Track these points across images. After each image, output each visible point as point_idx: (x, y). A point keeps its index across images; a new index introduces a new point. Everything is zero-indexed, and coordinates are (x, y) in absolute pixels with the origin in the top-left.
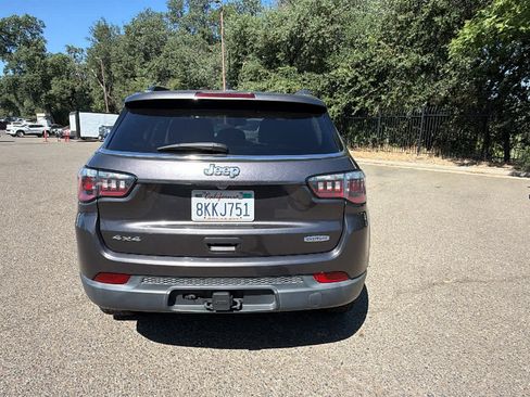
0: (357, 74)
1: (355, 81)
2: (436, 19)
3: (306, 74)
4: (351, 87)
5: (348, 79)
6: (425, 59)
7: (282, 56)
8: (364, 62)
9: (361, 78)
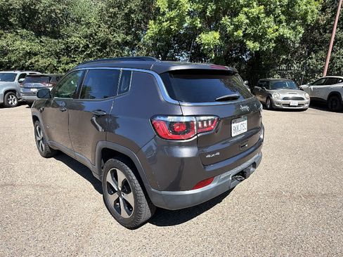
0: (88, 43)
1: (87, 47)
2: (133, 16)
3: (43, 38)
4: (84, 51)
5: (81, 46)
6: (129, 38)
7: (15, 20)
8: (91, 35)
9: (90, 46)
